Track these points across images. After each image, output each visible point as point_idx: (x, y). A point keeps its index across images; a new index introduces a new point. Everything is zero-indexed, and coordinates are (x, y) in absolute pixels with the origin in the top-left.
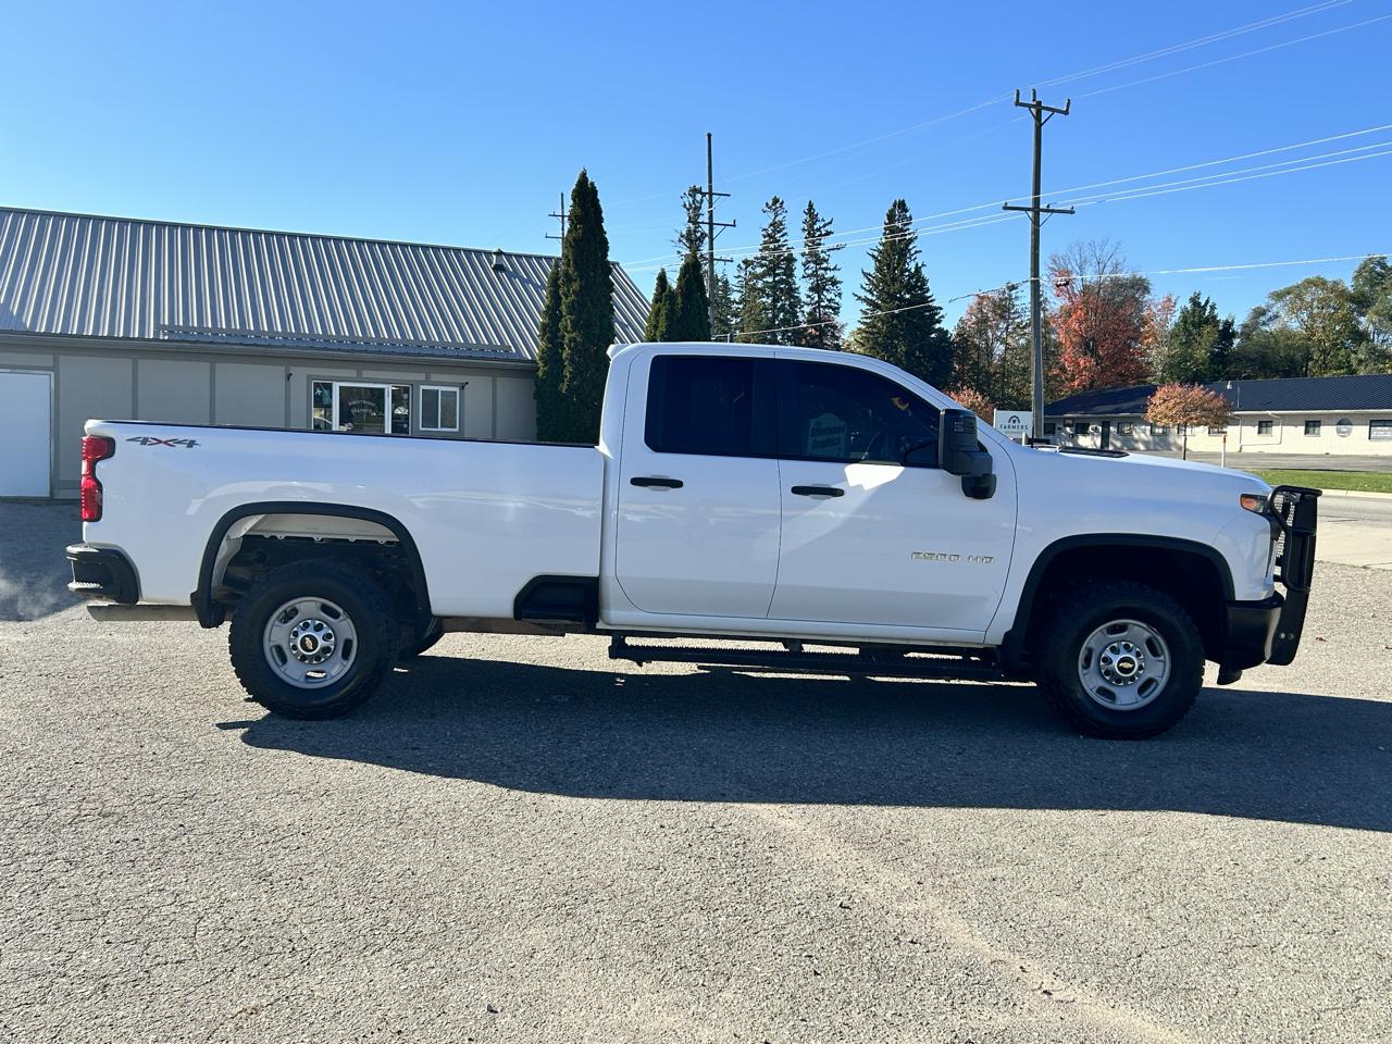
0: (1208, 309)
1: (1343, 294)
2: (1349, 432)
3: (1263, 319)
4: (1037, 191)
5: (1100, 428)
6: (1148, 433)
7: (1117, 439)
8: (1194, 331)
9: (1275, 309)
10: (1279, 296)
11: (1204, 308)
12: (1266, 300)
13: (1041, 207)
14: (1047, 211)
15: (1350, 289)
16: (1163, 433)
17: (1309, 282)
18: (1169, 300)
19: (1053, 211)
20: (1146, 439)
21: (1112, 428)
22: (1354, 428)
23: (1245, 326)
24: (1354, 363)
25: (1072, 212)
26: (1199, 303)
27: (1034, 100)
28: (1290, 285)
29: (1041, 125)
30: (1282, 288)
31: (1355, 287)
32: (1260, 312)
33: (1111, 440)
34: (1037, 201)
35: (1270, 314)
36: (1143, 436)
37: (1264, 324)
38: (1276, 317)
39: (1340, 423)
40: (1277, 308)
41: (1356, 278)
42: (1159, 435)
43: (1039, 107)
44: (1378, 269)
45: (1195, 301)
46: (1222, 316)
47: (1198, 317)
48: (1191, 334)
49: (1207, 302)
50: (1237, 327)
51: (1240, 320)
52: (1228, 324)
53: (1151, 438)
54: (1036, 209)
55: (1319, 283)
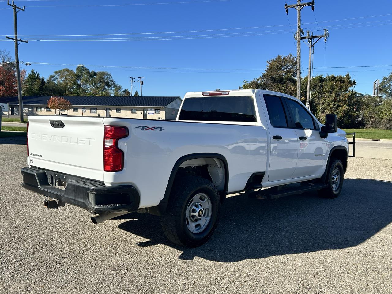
0: (37, 75)
1: (74, 74)
2: (85, 111)
3: (53, 79)
4: (16, 34)
5: (11, 109)
6: (27, 110)
7: (17, 112)
8: (34, 81)
9: (56, 76)
10: (57, 73)
11: (36, 74)
12: (54, 74)
13: (18, 39)
14: (20, 40)
15: (75, 73)
16: (32, 110)
17: (65, 70)
18: (24, 71)
19: (22, 41)
20: (26, 112)
21: (15, 109)
22: (87, 110)
23: (47, 80)
24: (79, 92)
25: (27, 42)
26: (34, 73)
27: (13, 4)
28: (60, 70)
29: (17, 13)
30: (57, 71)
31: (76, 72)
32: (52, 77)
33: (14, 112)
34: (16, 37)
35: (55, 77)
36: (25, 111)
37: (53, 80)
38: (57, 78)
39: (83, 109)
40: (57, 76)
41: (77, 70)
42: (30, 111)
43: (15, 7)
44: (82, 68)
45: (33, 72)
46: (41, 77)
47: (34, 77)
48: (32, 82)
49: (36, 73)
50: (45, 80)
51: (46, 79)
52: (43, 80)
53: (28, 112)
54: (16, 39)
55: (67, 70)
